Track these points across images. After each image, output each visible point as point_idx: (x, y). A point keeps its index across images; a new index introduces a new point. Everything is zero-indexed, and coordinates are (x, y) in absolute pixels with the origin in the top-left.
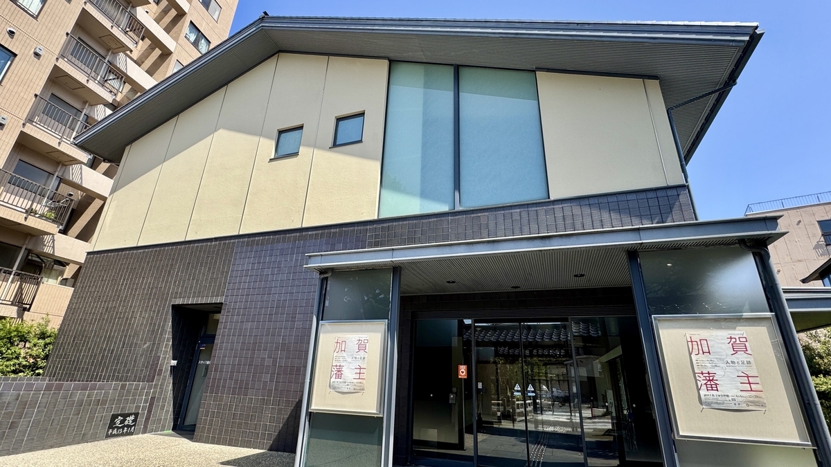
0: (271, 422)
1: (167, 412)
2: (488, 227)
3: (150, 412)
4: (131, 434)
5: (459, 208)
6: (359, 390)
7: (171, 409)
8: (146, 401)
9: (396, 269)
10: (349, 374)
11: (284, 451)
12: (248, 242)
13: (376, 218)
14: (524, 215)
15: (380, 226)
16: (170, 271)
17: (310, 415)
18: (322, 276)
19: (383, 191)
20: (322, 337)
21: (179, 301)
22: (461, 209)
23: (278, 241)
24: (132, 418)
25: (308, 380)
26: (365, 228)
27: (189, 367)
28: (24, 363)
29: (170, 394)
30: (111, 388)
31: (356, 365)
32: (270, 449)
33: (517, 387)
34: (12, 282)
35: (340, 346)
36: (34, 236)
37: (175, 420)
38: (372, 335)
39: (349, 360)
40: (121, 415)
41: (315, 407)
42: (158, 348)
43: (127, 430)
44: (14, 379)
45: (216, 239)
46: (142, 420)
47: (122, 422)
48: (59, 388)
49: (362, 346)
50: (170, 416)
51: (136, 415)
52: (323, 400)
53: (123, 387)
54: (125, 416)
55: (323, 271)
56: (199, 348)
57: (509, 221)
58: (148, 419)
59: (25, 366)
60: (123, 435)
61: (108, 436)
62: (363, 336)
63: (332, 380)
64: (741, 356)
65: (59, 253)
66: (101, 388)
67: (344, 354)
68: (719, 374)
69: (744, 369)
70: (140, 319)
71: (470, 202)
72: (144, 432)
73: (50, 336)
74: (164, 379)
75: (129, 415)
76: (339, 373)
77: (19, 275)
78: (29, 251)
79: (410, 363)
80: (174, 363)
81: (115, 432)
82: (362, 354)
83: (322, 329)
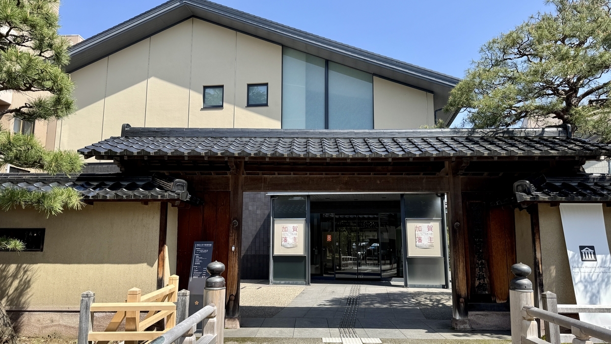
6: (295, 247)
9: (308, 196)
10: (290, 240)
17: (274, 257)
18: (272, 199)
20: (276, 225)
31: (293, 236)
33: (354, 244)
35: (285, 229)
38: (300, 224)
39: (290, 235)
41: (276, 253)
49: (295, 229)
52: (279, 251)
55: (273, 196)
62: (295, 225)
63: (283, 242)
64: (430, 232)
67: (287, 232)
68: (423, 237)
69: (430, 236)
76: (286, 240)
82: (295, 232)
83: (275, 222)
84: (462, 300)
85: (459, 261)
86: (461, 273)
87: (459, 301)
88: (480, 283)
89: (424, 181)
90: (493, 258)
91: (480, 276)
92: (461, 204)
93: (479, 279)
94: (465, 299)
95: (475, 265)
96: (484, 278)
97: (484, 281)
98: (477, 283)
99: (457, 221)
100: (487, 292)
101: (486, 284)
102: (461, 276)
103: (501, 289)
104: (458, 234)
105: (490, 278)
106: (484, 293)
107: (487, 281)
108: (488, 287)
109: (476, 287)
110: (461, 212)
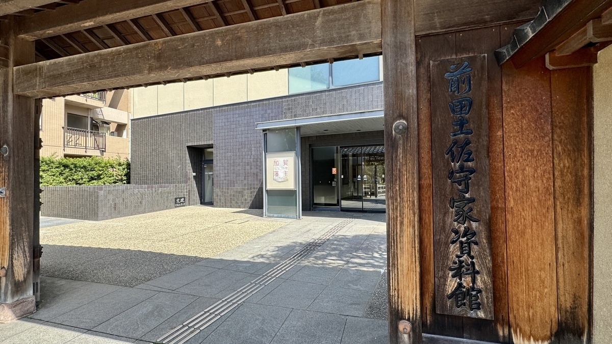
0: (249, 197)
1: (196, 197)
2: (346, 98)
3: (189, 196)
4: (185, 206)
5: (332, 87)
6: (286, 180)
7: (198, 195)
8: (187, 192)
9: (298, 128)
10: (281, 174)
11: (256, 208)
12: (219, 110)
13: (287, 94)
14: (366, 90)
15: (290, 99)
16: (180, 128)
17: (267, 191)
18: (264, 133)
19: (290, 78)
20: (267, 160)
21: (190, 144)
22: (333, 87)
23: (236, 108)
24: (183, 199)
25: (264, 178)
26: (282, 100)
27: (201, 176)
28: (117, 178)
29: (196, 189)
30: (171, 187)
31: (283, 170)
32: (250, 208)
34: (91, 137)
35: (276, 163)
36: (91, 109)
37: (201, 200)
38: (290, 158)
39: (281, 169)
40: (178, 198)
41: (269, 188)
42: (185, 167)
43: (182, 204)
44: (115, 186)
45: (202, 109)
46: (187, 200)
47: (180, 201)
48: (152, 187)
49: (285, 163)
50: (198, 198)
51: (184, 198)
52: (271, 185)
53: (176, 186)
54: (180, 198)
55: (264, 130)
56: (203, 166)
57: (357, 94)
58: (189, 199)
59: (118, 180)
60: (181, 206)
61: (176, 207)
62: (286, 159)
63: (275, 177)
65: (107, 118)
66: (167, 187)
67: (278, 166)
70: (172, 154)
71: (337, 84)
72: (189, 205)
73: (123, 165)
74: (192, 181)
75: (181, 198)
76: (277, 174)
77: (92, 132)
78: (92, 119)
79: (310, 169)
80: (194, 174)
81: (178, 205)
82: (286, 166)
83: (267, 156)
84: (404, 326)
85: (402, 223)
86: (406, 256)
87: (397, 328)
88: (460, 285)
89: (319, 22)
90: (509, 217)
91: (461, 267)
92: (412, 69)
93: (458, 274)
94: (413, 323)
95: (448, 237)
96: (475, 273)
97: (474, 281)
98: (451, 285)
99: (401, 116)
100: (481, 314)
101: (480, 291)
102: (405, 264)
103: (529, 306)
104: (400, 151)
105: (496, 273)
106: (472, 314)
107: (484, 283)
108: (486, 298)
109: (450, 297)
110: (412, 91)
